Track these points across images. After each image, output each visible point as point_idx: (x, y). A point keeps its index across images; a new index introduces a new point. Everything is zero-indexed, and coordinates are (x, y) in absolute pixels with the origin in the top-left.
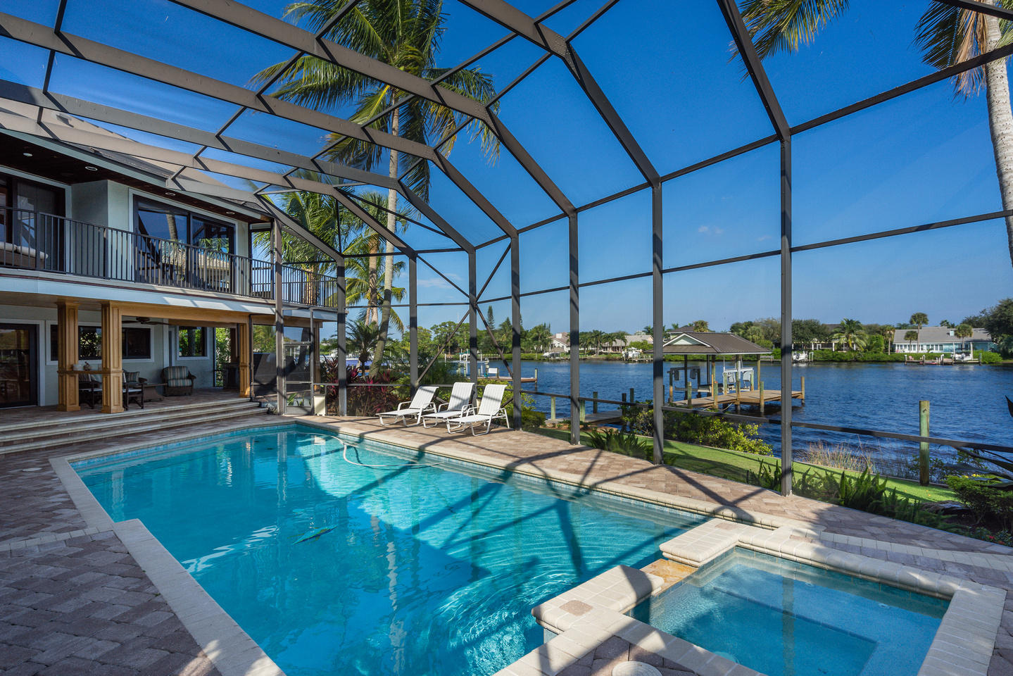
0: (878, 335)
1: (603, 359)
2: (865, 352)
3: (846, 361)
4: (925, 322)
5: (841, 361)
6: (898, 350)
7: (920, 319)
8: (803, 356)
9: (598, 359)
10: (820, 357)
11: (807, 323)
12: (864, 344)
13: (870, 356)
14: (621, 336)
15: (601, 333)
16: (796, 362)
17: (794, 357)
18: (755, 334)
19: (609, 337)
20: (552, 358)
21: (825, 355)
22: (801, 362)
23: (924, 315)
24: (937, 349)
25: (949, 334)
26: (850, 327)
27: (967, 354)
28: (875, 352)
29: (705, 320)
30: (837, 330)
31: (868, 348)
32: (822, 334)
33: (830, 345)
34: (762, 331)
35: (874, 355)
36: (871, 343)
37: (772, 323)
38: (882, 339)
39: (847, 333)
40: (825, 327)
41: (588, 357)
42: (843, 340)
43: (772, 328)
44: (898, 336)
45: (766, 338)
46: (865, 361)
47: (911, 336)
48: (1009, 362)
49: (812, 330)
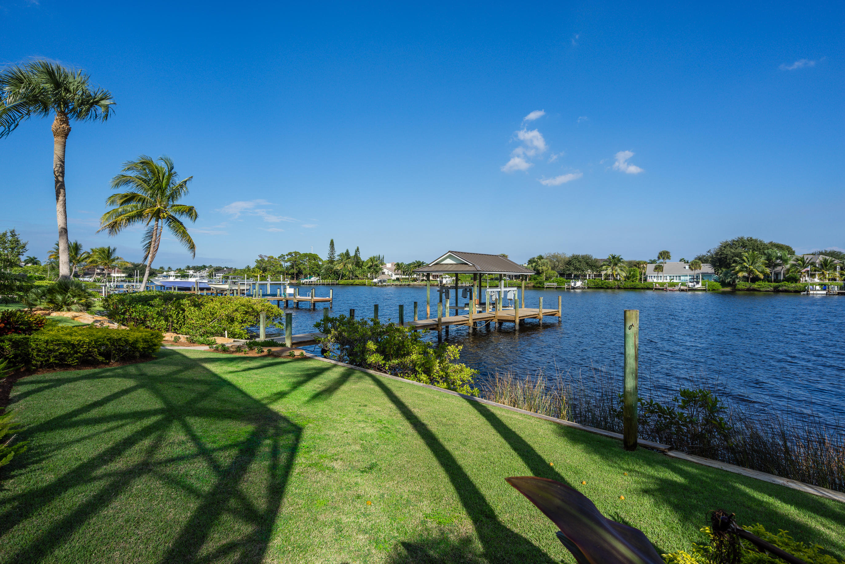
0: (635, 268)
1: (423, 285)
2: (625, 280)
3: (611, 288)
4: (668, 258)
5: (608, 288)
6: (649, 280)
7: (665, 255)
8: (579, 284)
9: (420, 285)
10: (592, 285)
11: (583, 257)
12: (624, 274)
13: (629, 284)
15: (423, 263)
16: (574, 288)
17: (573, 284)
18: (544, 265)
20: (380, 284)
21: (596, 284)
22: (578, 288)
23: (668, 252)
24: (676, 280)
25: (685, 268)
26: (615, 261)
27: (698, 283)
28: (633, 281)
29: (506, 254)
30: (605, 263)
31: (627, 278)
32: (594, 266)
33: (600, 275)
34: (549, 263)
35: (632, 283)
36: (630, 274)
37: (557, 257)
38: (638, 270)
39: (612, 266)
40: (597, 261)
41: (411, 283)
42: (609, 272)
43: (557, 261)
44: (650, 269)
45: (553, 269)
46: (625, 288)
47: (659, 268)
48: (728, 289)
49: (587, 263)
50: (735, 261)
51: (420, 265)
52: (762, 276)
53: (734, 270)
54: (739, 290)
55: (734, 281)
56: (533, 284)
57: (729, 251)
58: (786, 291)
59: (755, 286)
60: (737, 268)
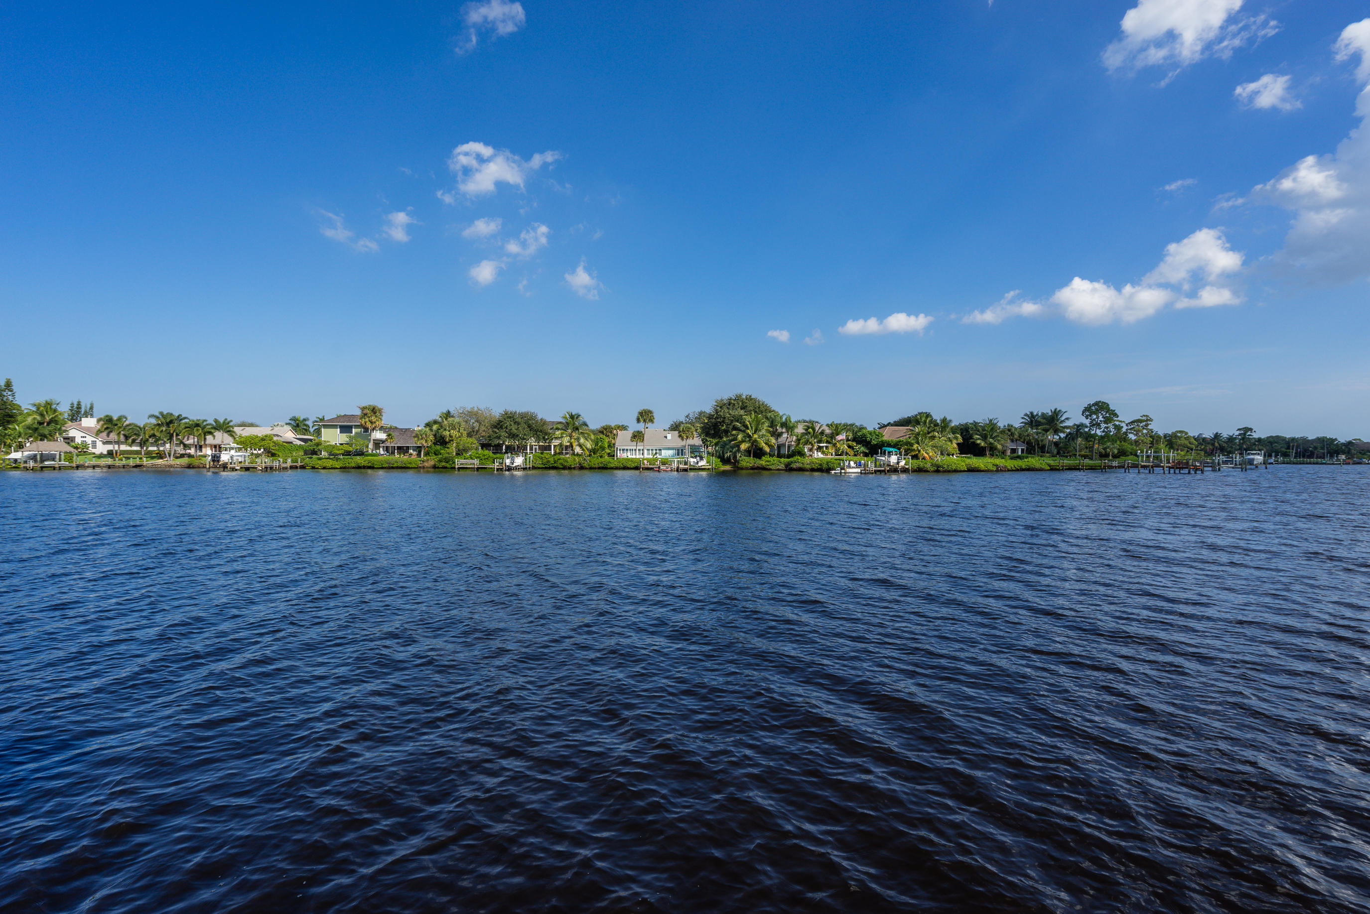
0: (602, 436)
1: (182, 467)
2: (590, 455)
3: (570, 468)
4: (651, 421)
5: (564, 468)
6: (620, 455)
7: (645, 416)
8: (519, 461)
9: (171, 466)
10: (539, 463)
11: (523, 416)
12: (589, 445)
13: (596, 461)
14: (225, 427)
15: (180, 418)
16: (509, 469)
17: (508, 462)
18: (454, 429)
19: (197, 425)
21: (545, 461)
22: (517, 468)
23: (651, 412)
25: (666, 437)
26: (573, 424)
27: (701, 458)
28: (601, 457)
29: (379, 405)
30: (558, 426)
31: (593, 451)
32: (541, 431)
33: (551, 447)
34: (463, 424)
35: (600, 460)
36: (597, 444)
37: (476, 414)
38: (607, 440)
39: (570, 431)
40: (544, 423)
41: (146, 462)
42: (566, 441)
43: (477, 421)
44: (623, 439)
45: (469, 435)
46: (591, 468)
47: (638, 436)
48: (728, 467)
49: (529, 426)
50: (735, 428)
51: (171, 422)
52: (767, 449)
53: (735, 439)
54: (742, 469)
55: (735, 457)
56: (432, 463)
57: (727, 413)
58: (801, 470)
59: (763, 462)
60: (740, 437)
